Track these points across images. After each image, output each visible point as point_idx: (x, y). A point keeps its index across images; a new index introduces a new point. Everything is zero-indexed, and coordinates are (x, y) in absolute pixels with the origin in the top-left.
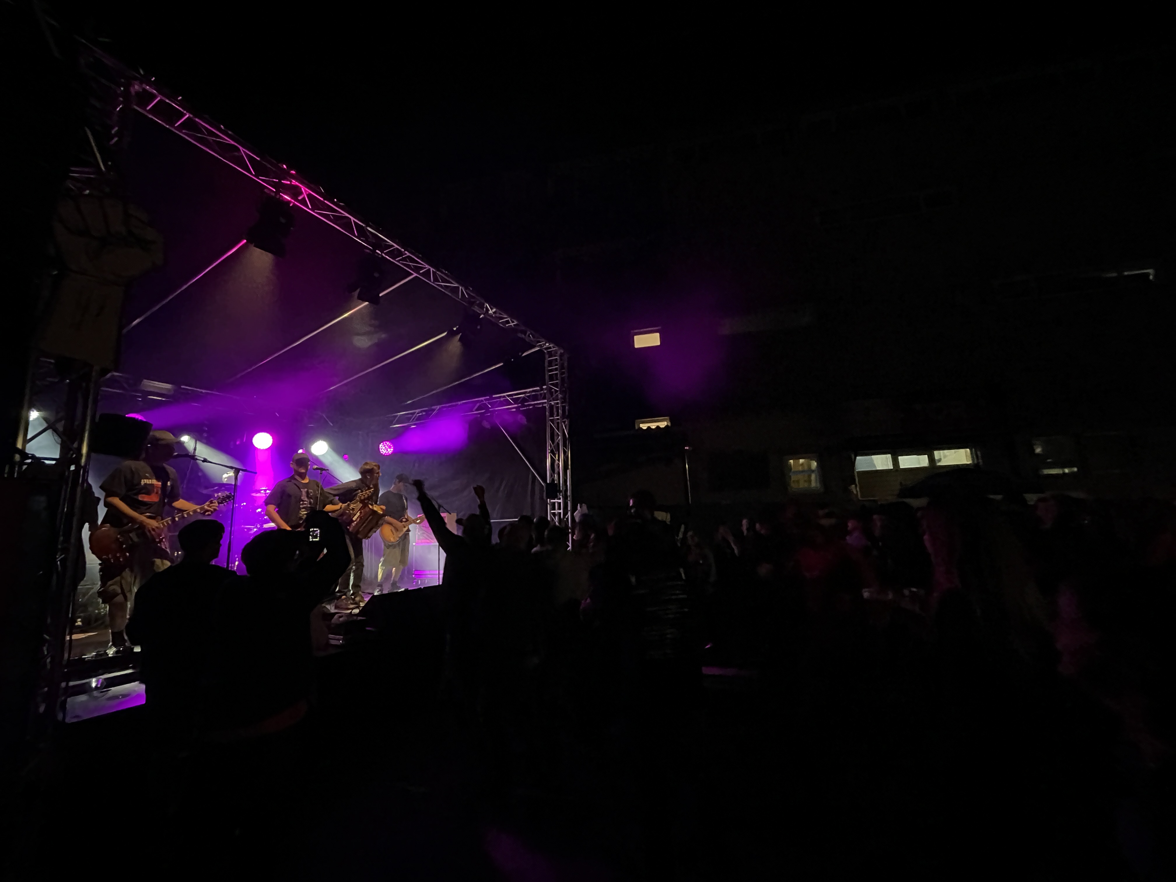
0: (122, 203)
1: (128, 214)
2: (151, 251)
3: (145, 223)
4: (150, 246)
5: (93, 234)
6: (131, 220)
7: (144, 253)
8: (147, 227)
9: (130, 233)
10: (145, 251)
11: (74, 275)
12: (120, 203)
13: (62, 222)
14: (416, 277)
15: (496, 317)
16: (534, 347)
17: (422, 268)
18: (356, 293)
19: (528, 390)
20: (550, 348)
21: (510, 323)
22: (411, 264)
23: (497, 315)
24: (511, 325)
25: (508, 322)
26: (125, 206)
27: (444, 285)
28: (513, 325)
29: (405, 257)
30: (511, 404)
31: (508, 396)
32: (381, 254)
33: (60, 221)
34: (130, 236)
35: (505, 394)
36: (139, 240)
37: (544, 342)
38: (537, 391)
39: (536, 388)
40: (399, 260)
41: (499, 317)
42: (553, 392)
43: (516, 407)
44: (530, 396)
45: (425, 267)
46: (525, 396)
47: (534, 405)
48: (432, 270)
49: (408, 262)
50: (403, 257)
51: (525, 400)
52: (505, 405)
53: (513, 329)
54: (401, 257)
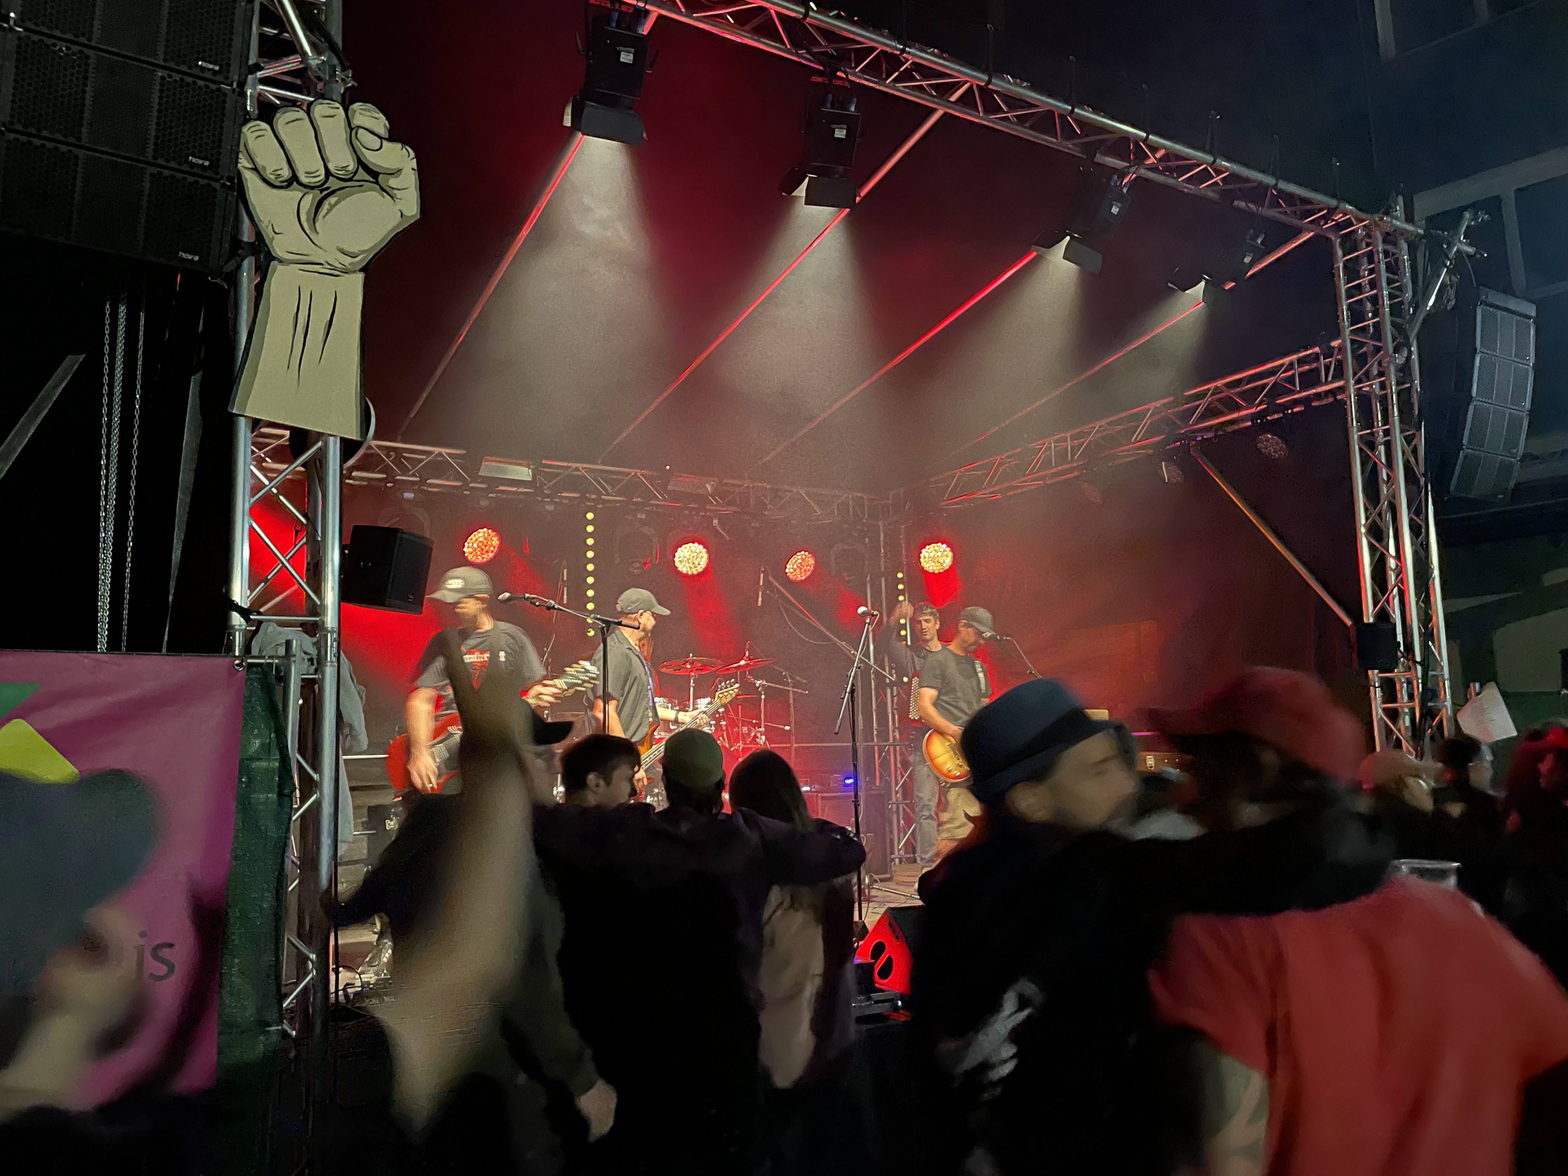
0: (341, 108)
1: (353, 126)
2: (395, 192)
3: (381, 138)
4: (393, 182)
5: (304, 179)
6: (358, 136)
7: (384, 197)
8: (385, 143)
9: (361, 163)
10: (385, 194)
11: (280, 268)
12: (338, 108)
13: (255, 169)
14: (945, 114)
15: (1167, 169)
16: (1298, 232)
17: (956, 86)
18: (801, 191)
19: (1286, 360)
20: (1349, 223)
21: (1213, 177)
22: (923, 83)
23: (1173, 163)
24: (1216, 183)
25: (1205, 175)
26: (346, 110)
27: (1015, 116)
28: (1220, 179)
29: (907, 67)
30: (1238, 408)
31: (1230, 385)
32: (850, 77)
33: (252, 169)
34: (360, 169)
35: (1220, 383)
36: (374, 174)
37: (1326, 211)
38: (1316, 358)
39: (1310, 349)
40: (895, 80)
41: (1178, 167)
42: (1365, 353)
43: (1252, 414)
44: (1293, 375)
45: (959, 82)
46: (1278, 381)
47: (1306, 401)
48: (978, 85)
49: (916, 80)
50: (902, 69)
51: (1277, 390)
52: (1221, 413)
53: (1224, 191)
54: (898, 70)
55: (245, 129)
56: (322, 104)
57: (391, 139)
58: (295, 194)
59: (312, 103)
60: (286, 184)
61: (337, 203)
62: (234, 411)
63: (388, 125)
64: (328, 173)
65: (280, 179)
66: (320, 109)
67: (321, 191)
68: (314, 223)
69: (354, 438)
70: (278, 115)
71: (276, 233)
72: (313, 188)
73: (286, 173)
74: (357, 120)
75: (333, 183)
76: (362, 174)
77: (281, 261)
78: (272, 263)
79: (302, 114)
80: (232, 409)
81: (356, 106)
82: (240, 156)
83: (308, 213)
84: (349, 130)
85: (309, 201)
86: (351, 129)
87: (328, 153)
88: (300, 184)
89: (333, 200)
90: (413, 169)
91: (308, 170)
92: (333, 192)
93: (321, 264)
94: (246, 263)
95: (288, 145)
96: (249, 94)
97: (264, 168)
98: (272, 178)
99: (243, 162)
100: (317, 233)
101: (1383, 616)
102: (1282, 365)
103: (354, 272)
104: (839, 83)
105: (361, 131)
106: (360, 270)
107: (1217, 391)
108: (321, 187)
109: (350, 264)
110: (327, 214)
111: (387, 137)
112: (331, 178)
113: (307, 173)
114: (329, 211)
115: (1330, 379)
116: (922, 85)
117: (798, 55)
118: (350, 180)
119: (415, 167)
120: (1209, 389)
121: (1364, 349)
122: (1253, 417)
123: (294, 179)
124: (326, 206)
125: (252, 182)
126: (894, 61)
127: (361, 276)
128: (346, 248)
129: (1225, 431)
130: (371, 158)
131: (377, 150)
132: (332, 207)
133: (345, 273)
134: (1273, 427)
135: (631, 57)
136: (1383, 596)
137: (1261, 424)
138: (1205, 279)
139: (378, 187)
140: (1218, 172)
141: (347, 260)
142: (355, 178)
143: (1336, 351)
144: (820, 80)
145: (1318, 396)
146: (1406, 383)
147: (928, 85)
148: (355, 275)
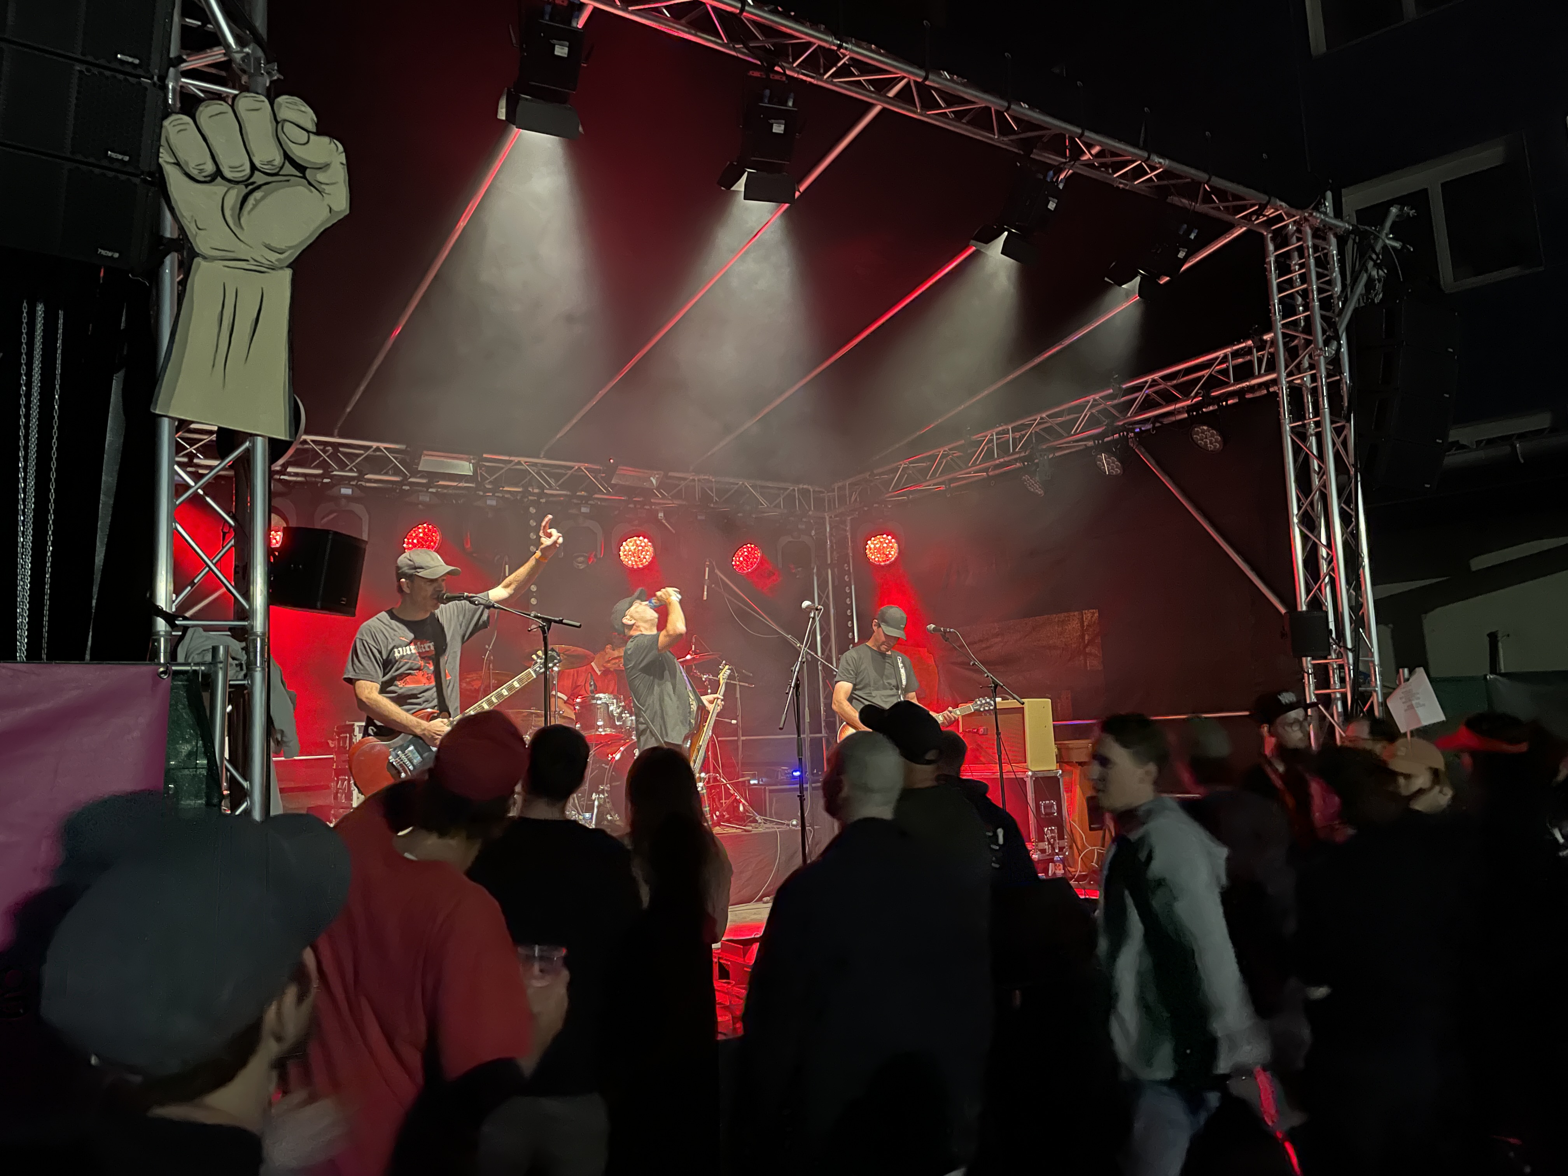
0: (266, 101)
1: (279, 120)
2: (323, 186)
3: (308, 132)
4: (321, 177)
5: (228, 174)
6: (285, 130)
7: (311, 192)
8: (312, 137)
9: (287, 157)
10: (312, 188)
11: (204, 264)
12: (263, 101)
13: (178, 164)
14: (884, 110)
15: (1102, 165)
16: (1232, 227)
17: (894, 82)
18: (740, 186)
19: (1220, 353)
20: (1280, 218)
21: (1147, 174)
22: (861, 79)
23: (1108, 160)
24: (1151, 179)
25: (1139, 172)
26: (272, 104)
27: (953, 112)
28: (1154, 175)
29: (844, 63)
30: (1176, 400)
31: (1165, 378)
32: (788, 72)
33: (174, 163)
34: (287, 163)
35: (1156, 376)
36: (302, 169)
37: (1257, 207)
38: (1248, 351)
39: (1242, 343)
40: (832, 76)
41: (1114, 163)
42: (1296, 346)
43: (1188, 406)
44: (1227, 368)
45: (898, 77)
46: (1213, 373)
47: (1240, 393)
48: (915, 82)
49: (853, 75)
50: (839, 64)
51: (1213, 382)
52: (1158, 406)
53: (1157, 187)
54: (835, 65)
55: (166, 123)
56: (247, 97)
57: (318, 133)
58: (218, 189)
59: (236, 96)
60: (209, 179)
61: (263, 198)
62: (157, 412)
63: (315, 119)
64: (253, 167)
65: (204, 174)
66: (245, 102)
67: (247, 186)
68: (239, 219)
69: (283, 438)
70: (201, 109)
71: (199, 229)
72: (238, 183)
73: (210, 168)
74: (283, 114)
75: (259, 178)
76: (289, 169)
77: (205, 258)
78: (196, 260)
79: (225, 107)
80: (155, 409)
81: (282, 99)
82: (161, 150)
83: (233, 209)
84: (275, 123)
85: (234, 195)
86: (277, 122)
87: (253, 146)
88: (224, 178)
89: (258, 194)
90: (342, 164)
91: (232, 165)
92: (259, 187)
93: (247, 261)
94: (168, 260)
95: (211, 140)
96: (170, 87)
97: (187, 163)
98: (194, 173)
99: (165, 157)
100: (242, 228)
101: (1316, 603)
102: (1217, 358)
103: (281, 268)
104: (777, 77)
105: (287, 125)
106: (289, 266)
107: (1154, 383)
108: (246, 182)
109: (277, 260)
110: (252, 209)
111: (315, 130)
112: (256, 173)
113: (231, 167)
114: (255, 206)
115: (1263, 371)
116: (860, 80)
117: (734, 49)
118: (276, 174)
119: (344, 162)
120: (1146, 382)
121: (1296, 342)
122: (1189, 409)
123: (218, 173)
124: (251, 201)
125: (173, 176)
126: (832, 57)
127: (288, 273)
128: (274, 244)
129: (1161, 423)
130: (297, 152)
131: (304, 144)
132: (257, 202)
133: (273, 269)
134: (1210, 420)
135: (566, 50)
136: (1316, 585)
137: (1196, 417)
138: (1141, 274)
139: (305, 181)
140: (1153, 169)
141: (274, 257)
142: (281, 173)
143: (1268, 345)
144: (757, 74)
145: (1252, 389)
146: (1335, 376)
147: (864, 80)
148: (280, 272)
